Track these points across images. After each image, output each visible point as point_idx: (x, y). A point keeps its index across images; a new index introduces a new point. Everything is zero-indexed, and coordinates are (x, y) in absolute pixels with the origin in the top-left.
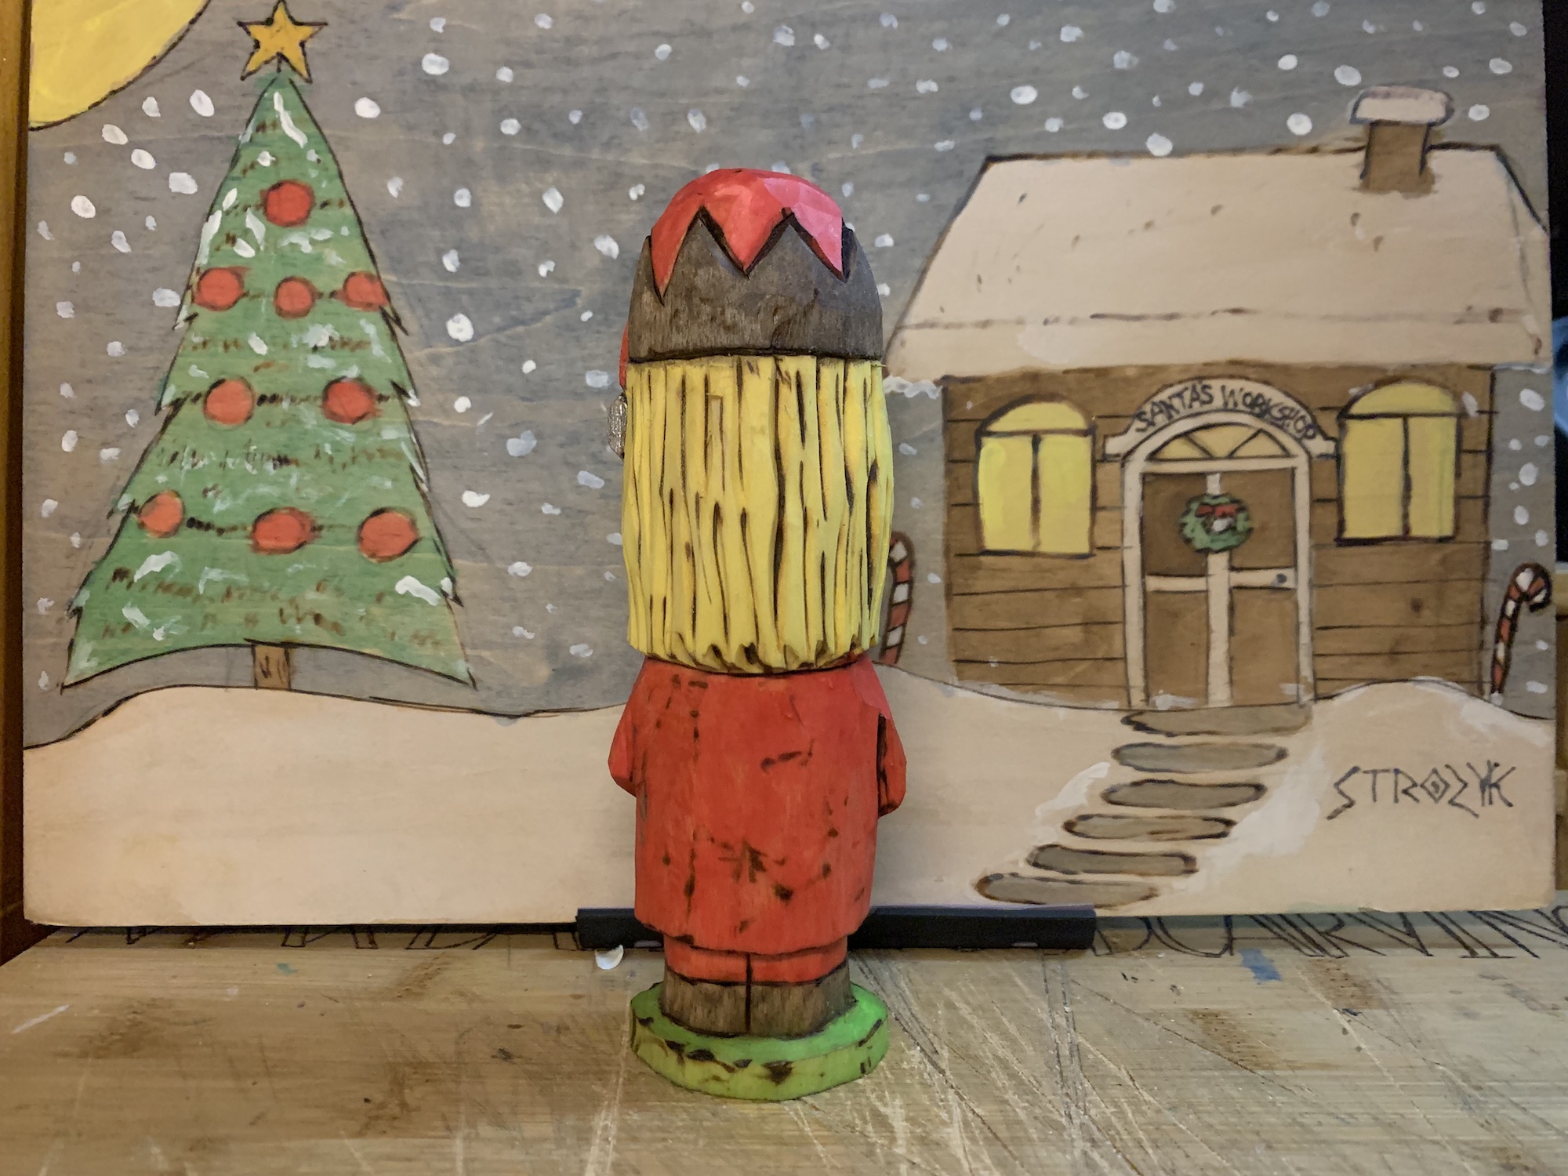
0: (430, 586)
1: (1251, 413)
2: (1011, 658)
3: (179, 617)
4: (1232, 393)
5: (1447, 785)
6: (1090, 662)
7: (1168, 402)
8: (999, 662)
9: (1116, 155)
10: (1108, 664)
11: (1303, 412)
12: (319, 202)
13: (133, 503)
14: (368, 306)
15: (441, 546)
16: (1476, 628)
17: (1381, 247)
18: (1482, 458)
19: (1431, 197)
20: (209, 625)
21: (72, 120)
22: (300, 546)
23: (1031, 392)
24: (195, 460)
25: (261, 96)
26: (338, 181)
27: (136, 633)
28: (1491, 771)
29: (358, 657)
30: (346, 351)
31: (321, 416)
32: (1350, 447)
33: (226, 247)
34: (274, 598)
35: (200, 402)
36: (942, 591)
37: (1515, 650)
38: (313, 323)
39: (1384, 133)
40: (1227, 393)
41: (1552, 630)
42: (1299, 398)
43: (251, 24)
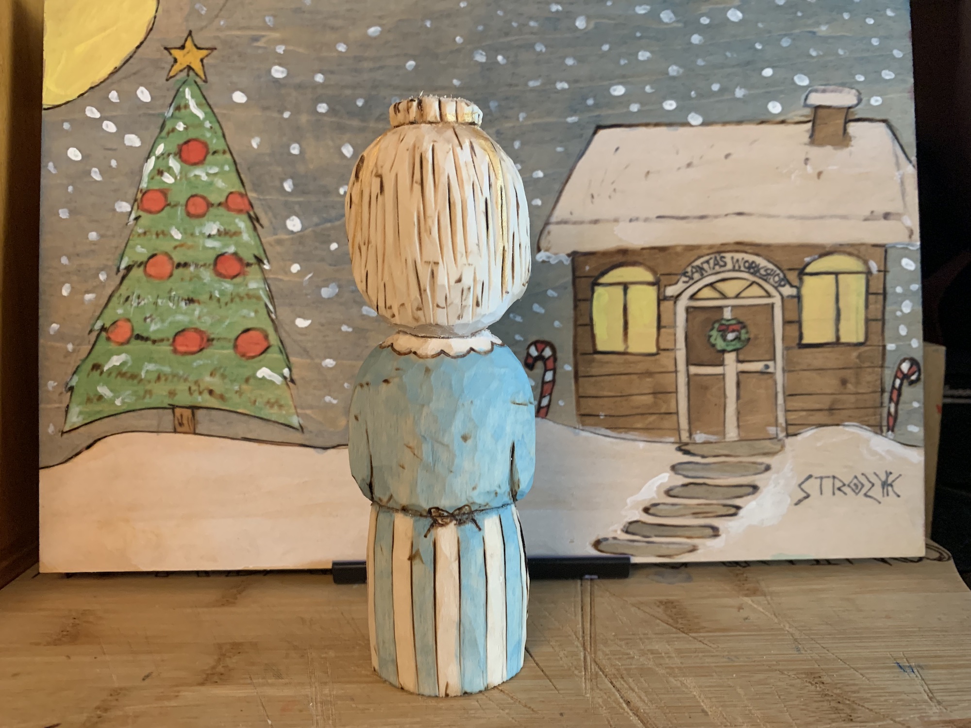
0: (275, 373)
1: (748, 272)
2: (612, 413)
3: (130, 392)
4: (738, 261)
5: (863, 485)
6: (657, 416)
7: (701, 266)
8: (606, 416)
9: (670, 125)
10: (667, 416)
11: (778, 272)
12: (211, 151)
13: (104, 324)
14: (240, 211)
15: (283, 349)
16: (878, 395)
17: (822, 176)
18: (881, 297)
19: (850, 148)
20: (148, 396)
21: (68, 105)
22: (201, 350)
23: (624, 260)
24: (140, 300)
25: (178, 91)
26: (222, 140)
27: (105, 401)
28: (887, 477)
29: (234, 415)
30: (227, 238)
31: (213, 275)
32: (805, 291)
33: (158, 177)
34: (186, 380)
35: (142, 268)
36: (572, 375)
37: (900, 407)
38: (208, 221)
39: (821, 112)
40: (735, 260)
41: (921, 396)
42: (775, 263)
43: (172, 48)
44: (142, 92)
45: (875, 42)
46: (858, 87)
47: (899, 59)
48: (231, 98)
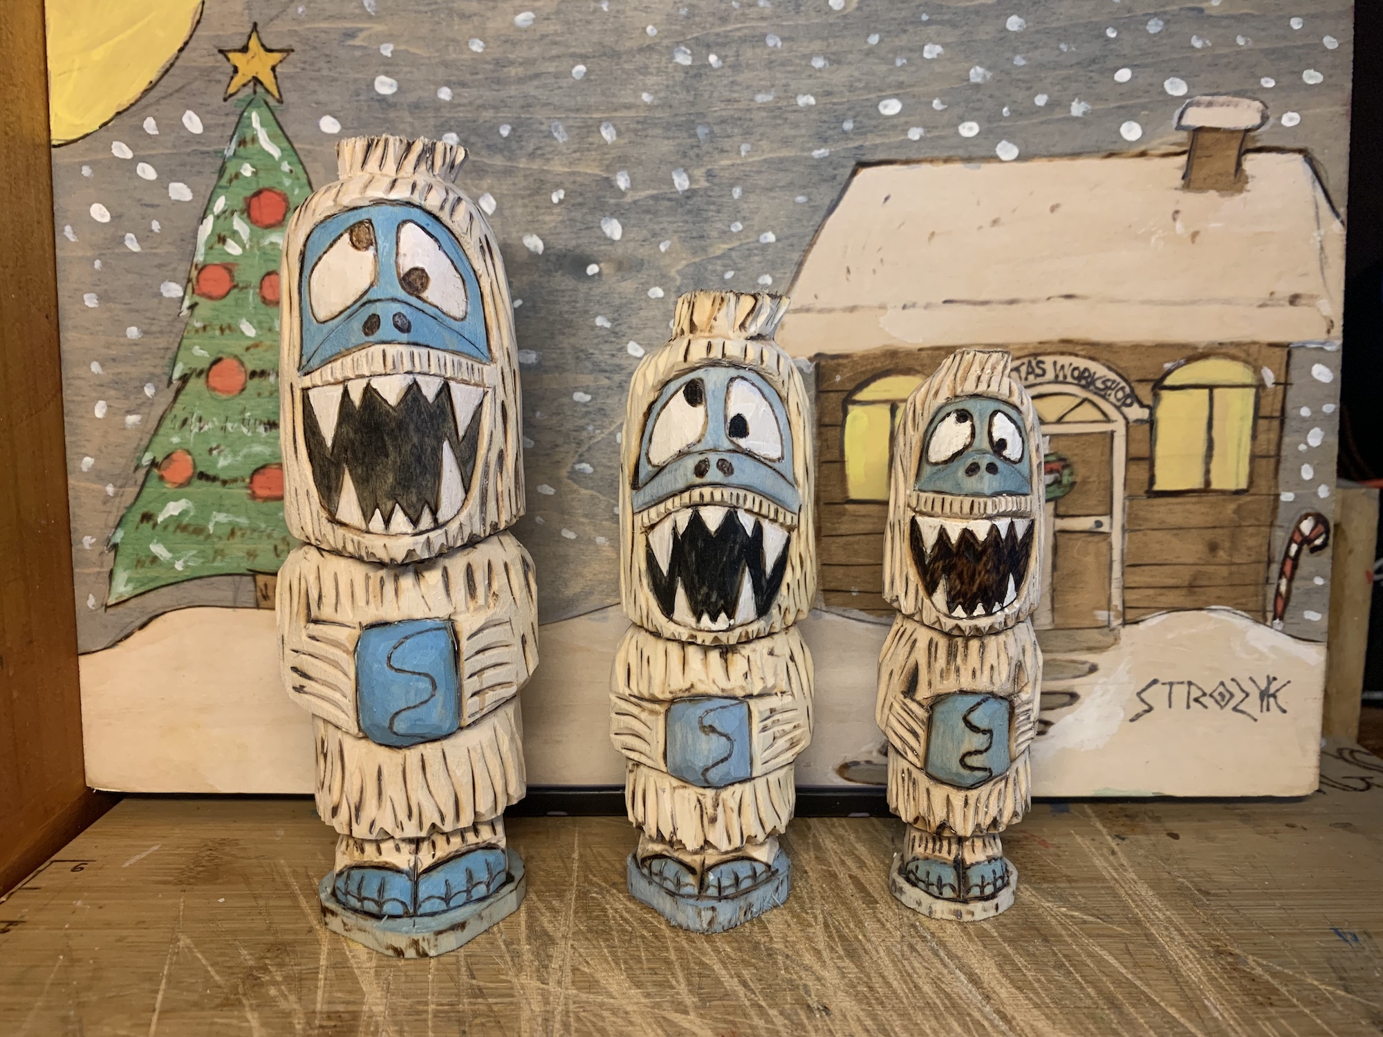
1: (1077, 385)
2: (870, 587)
3: (195, 552)
4: (1063, 367)
5: (1232, 695)
8: (859, 592)
9: (968, 160)
11: (1123, 384)
12: (292, 208)
13: (154, 460)
16: (1262, 567)
17: (1198, 239)
18: (1276, 423)
19: (1244, 194)
20: (219, 558)
21: (87, 139)
23: (891, 366)
24: (202, 424)
25: (241, 115)
26: (308, 189)
27: (161, 564)
28: (1269, 683)
32: (1161, 413)
33: (218, 246)
34: (269, 536)
35: (203, 376)
36: (813, 535)
37: (1295, 584)
39: (1205, 139)
40: (1058, 367)
41: (1328, 569)
42: (1120, 371)
43: (230, 51)
44: (190, 118)
45: (1296, 24)
46: (1264, 97)
47: (1333, 51)
48: (318, 127)
